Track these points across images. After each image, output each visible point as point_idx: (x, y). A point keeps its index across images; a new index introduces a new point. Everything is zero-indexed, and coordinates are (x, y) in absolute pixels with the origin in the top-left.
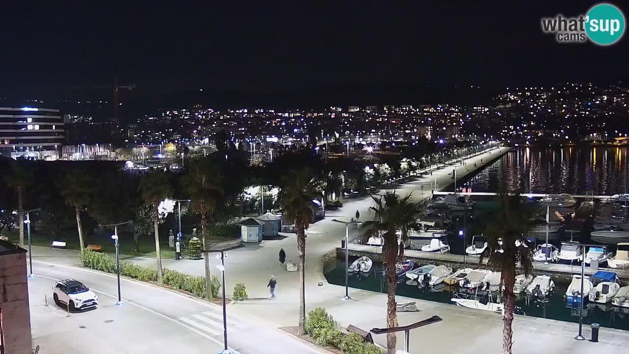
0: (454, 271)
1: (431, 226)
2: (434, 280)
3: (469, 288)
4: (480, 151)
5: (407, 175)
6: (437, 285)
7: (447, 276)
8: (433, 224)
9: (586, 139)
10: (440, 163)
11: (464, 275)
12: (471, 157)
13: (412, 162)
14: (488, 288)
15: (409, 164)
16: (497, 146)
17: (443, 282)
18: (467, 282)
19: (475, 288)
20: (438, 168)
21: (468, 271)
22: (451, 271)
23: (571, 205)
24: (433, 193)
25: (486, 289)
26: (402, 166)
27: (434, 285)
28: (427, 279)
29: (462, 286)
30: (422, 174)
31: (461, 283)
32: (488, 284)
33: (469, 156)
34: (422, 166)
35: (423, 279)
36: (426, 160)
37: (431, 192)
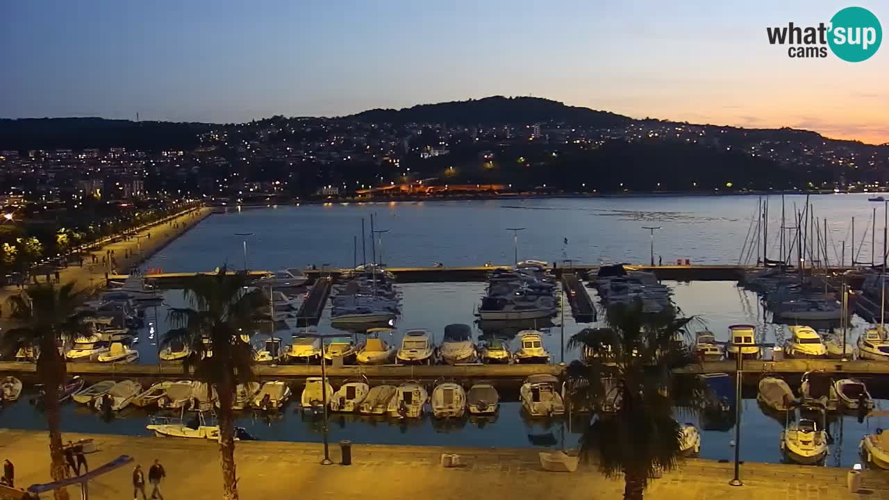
0: (146, 388)
1: (107, 326)
2: (119, 402)
3: (171, 409)
4: (173, 215)
5: (68, 253)
6: (123, 409)
7: (135, 396)
8: (108, 321)
9: (318, 194)
10: (116, 232)
11: (160, 392)
12: (159, 223)
13: (74, 234)
14: (197, 406)
15: (70, 236)
16: (197, 206)
17: (131, 405)
18: (169, 400)
19: (181, 408)
20: (113, 241)
21: (167, 385)
22: (140, 388)
23: (303, 283)
24: (107, 277)
25: (195, 407)
26: (59, 240)
27: (119, 410)
28: (108, 403)
29: (162, 407)
30: (88, 250)
31: (161, 403)
32: (196, 400)
33: (157, 222)
34: (89, 238)
35: (101, 403)
36: (94, 229)
37: (104, 276)
